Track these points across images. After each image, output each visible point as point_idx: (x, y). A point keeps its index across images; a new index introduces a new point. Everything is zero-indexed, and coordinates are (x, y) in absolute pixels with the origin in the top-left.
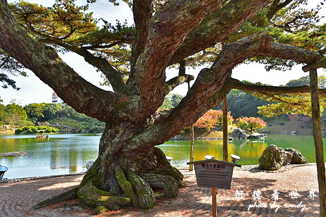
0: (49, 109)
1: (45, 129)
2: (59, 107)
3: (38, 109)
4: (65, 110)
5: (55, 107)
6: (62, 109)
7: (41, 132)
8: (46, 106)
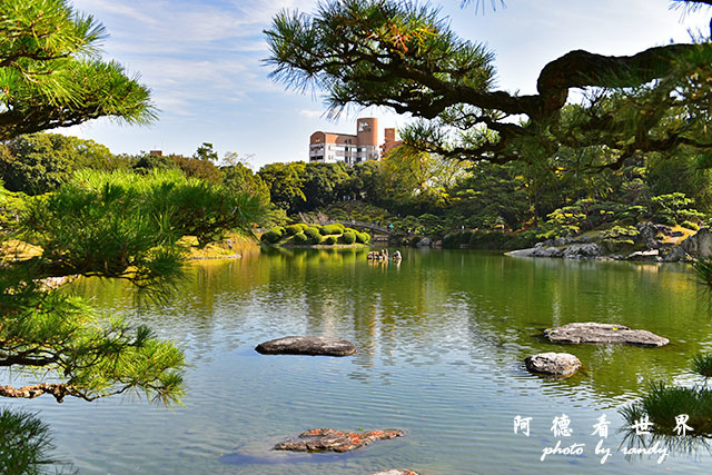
0: (316, 179)
1: (339, 233)
2: (340, 172)
3: (289, 178)
4: (356, 181)
5: (330, 172)
6: (349, 178)
7: (330, 242)
8: (309, 171)
